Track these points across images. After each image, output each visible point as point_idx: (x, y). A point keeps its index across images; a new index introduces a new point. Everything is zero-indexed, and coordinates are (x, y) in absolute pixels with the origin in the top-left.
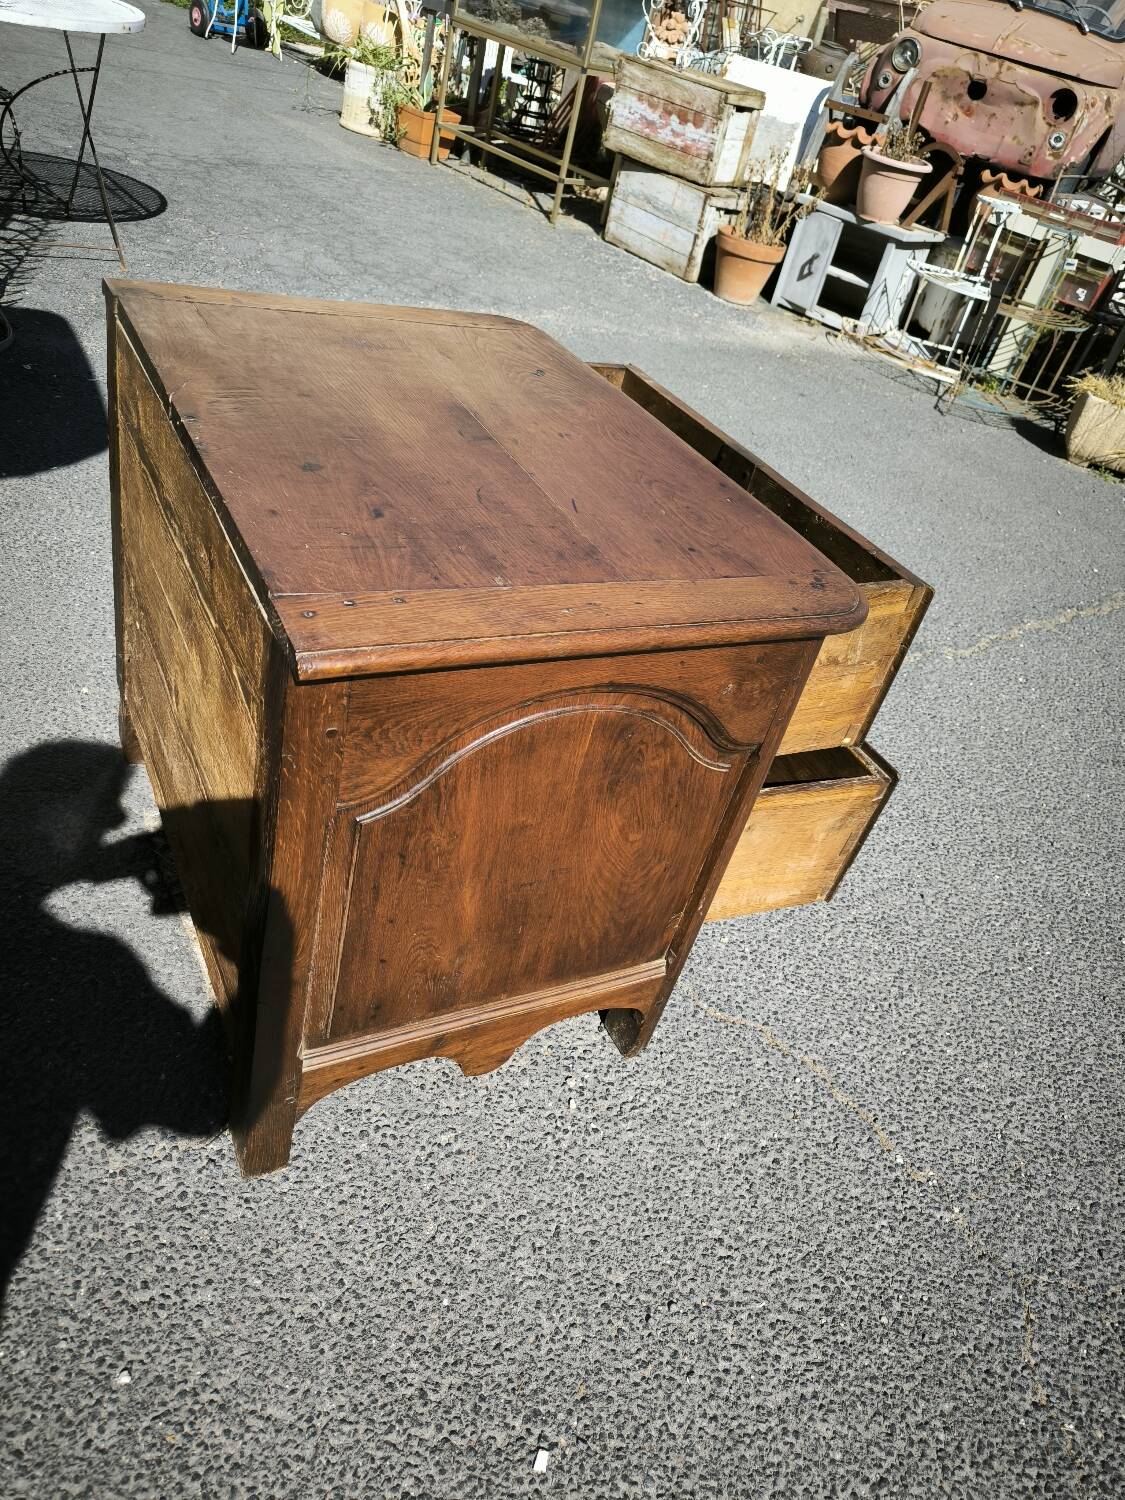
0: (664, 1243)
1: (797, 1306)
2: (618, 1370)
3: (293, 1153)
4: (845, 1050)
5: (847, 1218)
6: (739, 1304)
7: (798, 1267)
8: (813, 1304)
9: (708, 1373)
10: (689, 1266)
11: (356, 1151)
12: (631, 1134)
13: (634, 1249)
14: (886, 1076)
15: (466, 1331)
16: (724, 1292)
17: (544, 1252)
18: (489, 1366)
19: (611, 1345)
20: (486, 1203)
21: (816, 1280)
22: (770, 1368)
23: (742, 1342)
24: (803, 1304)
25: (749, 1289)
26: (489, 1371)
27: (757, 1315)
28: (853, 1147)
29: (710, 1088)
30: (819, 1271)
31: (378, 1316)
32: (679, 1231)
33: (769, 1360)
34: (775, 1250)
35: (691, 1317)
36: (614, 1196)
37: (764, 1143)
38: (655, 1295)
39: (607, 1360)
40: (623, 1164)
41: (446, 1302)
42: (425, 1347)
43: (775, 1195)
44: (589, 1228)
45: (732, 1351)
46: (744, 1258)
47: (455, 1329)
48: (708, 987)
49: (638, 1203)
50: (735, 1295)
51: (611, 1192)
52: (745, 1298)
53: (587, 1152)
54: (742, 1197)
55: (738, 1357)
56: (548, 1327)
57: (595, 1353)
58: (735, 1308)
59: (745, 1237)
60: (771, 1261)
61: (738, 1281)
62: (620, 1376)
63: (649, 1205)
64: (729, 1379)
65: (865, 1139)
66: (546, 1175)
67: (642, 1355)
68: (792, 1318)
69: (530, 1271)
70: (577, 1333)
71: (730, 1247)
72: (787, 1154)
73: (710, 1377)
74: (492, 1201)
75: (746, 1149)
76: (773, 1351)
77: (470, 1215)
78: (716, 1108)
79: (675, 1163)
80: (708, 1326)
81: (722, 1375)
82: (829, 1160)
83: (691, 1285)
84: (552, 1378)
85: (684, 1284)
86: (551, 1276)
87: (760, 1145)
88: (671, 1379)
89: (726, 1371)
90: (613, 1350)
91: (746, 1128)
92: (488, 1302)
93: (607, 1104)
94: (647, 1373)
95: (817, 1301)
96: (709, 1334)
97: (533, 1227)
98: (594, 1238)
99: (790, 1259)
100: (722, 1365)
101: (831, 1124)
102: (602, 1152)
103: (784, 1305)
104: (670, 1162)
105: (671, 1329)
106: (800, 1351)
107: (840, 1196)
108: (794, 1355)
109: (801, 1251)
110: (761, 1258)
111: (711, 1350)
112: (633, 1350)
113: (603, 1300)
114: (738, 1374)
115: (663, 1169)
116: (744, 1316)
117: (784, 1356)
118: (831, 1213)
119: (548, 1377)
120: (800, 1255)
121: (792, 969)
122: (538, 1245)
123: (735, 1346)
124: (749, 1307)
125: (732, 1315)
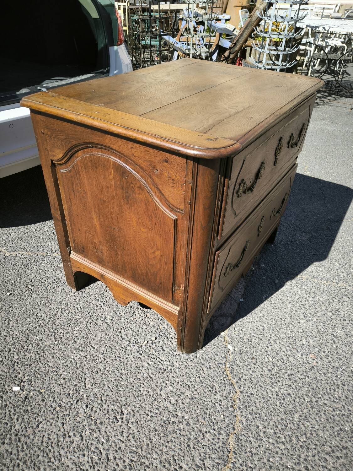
0: (110, 394)
1: (111, 457)
2: (54, 398)
3: (83, 290)
4: (262, 434)
5: (167, 465)
6: (100, 431)
7: (129, 450)
8: (115, 463)
9: (66, 430)
10: (105, 407)
11: (91, 301)
12: (147, 365)
13: (102, 385)
14: (265, 461)
15: (49, 352)
16: (101, 423)
17: (85, 359)
18: (41, 362)
19: (62, 393)
20: (94, 337)
21: (127, 461)
22: (78, 453)
23: (84, 439)
24: (112, 458)
25: (108, 433)
26: (39, 363)
27: (98, 440)
28: (207, 456)
29: (189, 383)
30: (132, 461)
31: (44, 330)
32: (118, 397)
33: (81, 453)
34: (131, 437)
35: (85, 415)
36: (118, 370)
37: (179, 414)
38: (87, 399)
39: (56, 394)
40: (133, 368)
41: (56, 343)
42: (40, 345)
43: (157, 428)
44: (102, 368)
45: (78, 436)
46: (121, 426)
47: (48, 349)
48: (238, 363)
49: (121, 379)
50: (103, 429)
51: (119, 369)
52: (103, 433)
53: (130, 355)
54: (148, 415)
55: (78, 438)
56: (60, 372)
57: (57, 389)
58: (97, 430)
59: (130, 423)
60: (125, 438)
61: (109, 427)
62: (52, 400)
63: (122, 383)
64: (67, 439)
65: (217, 461)
66: (113, 348)
67: (63, 404)
68: (104, 456)
69: (76, 359)
70: (62, 381)
71: (122, 419)
72: (181, 426)
73: (65, 431)
74: (95, 338)
75: (170, 407)
76: (86, 453)
77: (87, 335)
78: (182, 389)
79: (146, 384)
80: (85, 423)
81: (67, 435)
82: (192, 446)
83: (98, 410)
84: (44, 380)
85: (97, 407)
86: (78, 365)
87: (177, 413)
88: (58, 418)
89: (70, 437)
90: (60, 394)
91: (181, 404)
92: (61, 353)
93: (154, 352)
94: (58, 408)
95: (117, 465)
96: (81, 425)
97: (92, 353)
98: (99, 371)
99: (130, 445)
100: (71, 434)
101: (212, 441)
102: (133, 359)
103: (108, 450)
104: (145, 383)
105: (77, 410)
106: (91, 464)
107: (176, 458)
108: (88, 462)
109: (137, 449)
110: (124, 433)
111: (75, 427)
112: (64, 401)
113: (77, 384)
114: (70, 442)
115: (140, 382)
116: (95, 435)
117: (86, 458)
118: (164, 457)
119: (43, 379)
120: (134, 449)
121: (285, 392)
122: (87, 357)
123: (81, 436)
124: (100, 436)
125: (93, 430)
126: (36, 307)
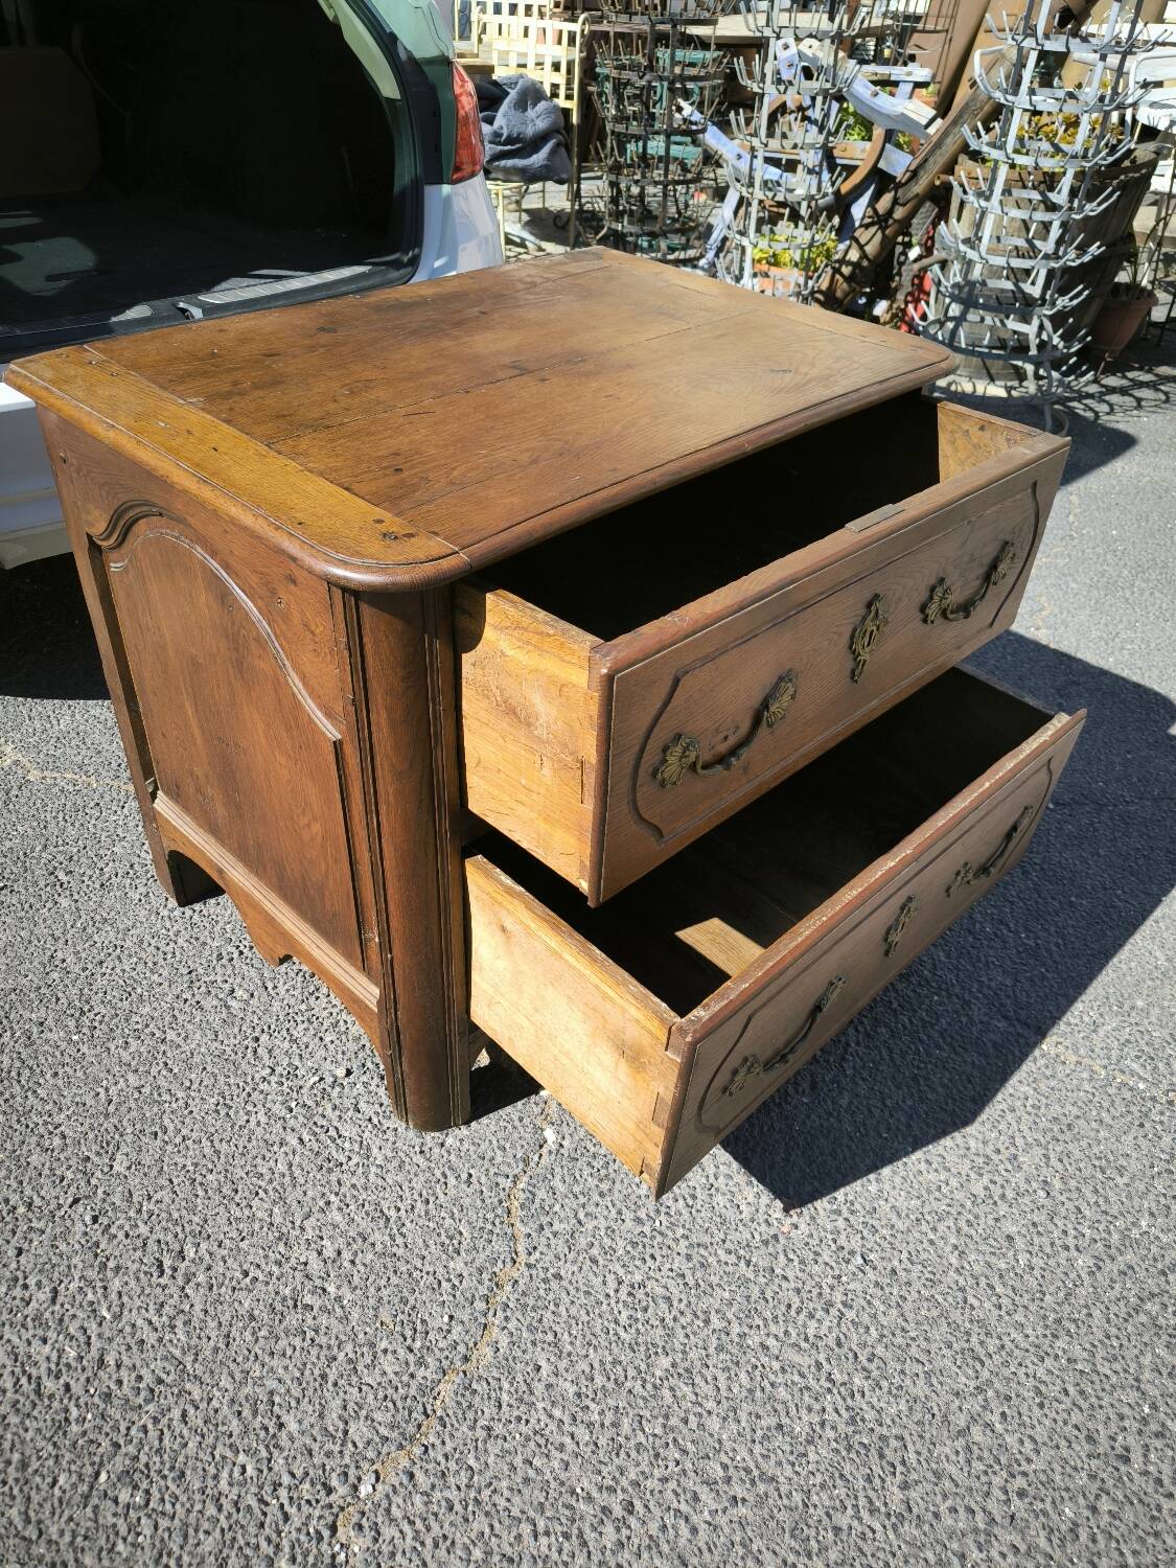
0: (167, 1200)
1: (110, 1359)
2: (21, 1183)
3: (197, 906)
4: (539, 1388)
5: (246, 1413)
6: (105, 1288)
7: (161, 1352)
8: (114, 1377)
9: (22, 1268)
10: (143, 1229)
11: (209, 941)
12: (294, 1142)
13: (154, 1172)
14: (518, 1461)
15: (50, 1059)
16: (118, 1269)
17: (136, 1095)
18: (19, 1082)
19: (46, 1172)
20: (179, 1040)
21: (148, 1379)
22: (31, 1332)
23: (60, 1299)
24: (112, 1363)
25: (125, 1299)
26: (15, 1083)
27: (94, 1311)
28: (363, 1413)
29: (392, 1213)
30: (160, 1381)
31: (58, 999)
32: (184, 1212)
33: (40, 1332)
34: (179, 1323)
35: (83, 1241)
36: (212, 1141)
37: (331, 1289)
38: (104, 1201)
39: (31, 1172)
40: (254, 1142)
41: (75, 1038)
42: (35, 1036)
43: (256, 1313)
44: (171, 1128)
45: (47, 1289)
46: (164, 1288)
47: (51, 1051)
48: (557, 1183)
49: (210, 1166)
50: (116, 1284)
51: (216, 1138)
52: (114, 1296)
53: (260, 1106)
54: (246, 1274)
55: (44, 1295)
56: (60, 1118)
57: (34, 1160)
58: (99, 1284)
59: (192, 1284)
60: (165, 1319)
61: (133, 1283)
62: (15, 1185)
63: (210, 1177)
64: (18, 1292)
65: (384, 1431)
66: (222, 1079)
67: (37, 1201)
68: (94, 1353)
69: (113, 1091)
70: (57, 1141)
71: (175, 1269)
72: (324, 1320)
73: (18, 1269)
74: (182, 1043)
75: (315, 1266)
76: (52, 1335)
77: (165, 1032)
78: (364, 1225)
79: (271, 1193)
80: (76, 1260)
81: (21, 1282)
82: (331, 1378)
83: (121, 1235)
84: (10, 1131)
85: (121, 1227)
86: (111, 1109)
87: (326, 1285)
88: (14, 1233)
89: (26, 1287)
90: (40, 1175)
91: (346, 1264)
92: (79, 1067)
93: (329, 1112)
94: (22, 1210)
95: (120, 1382)
96: (65, 1262)
97: (161, 1082)
98: (160, 1134)
99: (171, 1341)
100: (31, 1281)
101: (392, 1376)
102: (263, 1119)
103: (110, 1340)
104: (270, 1188)
105: (68, 1223)
106: (53, 1366)
107: (277, 1399)
108: (48, 1359)
109: (184, 1353)
110: (167, 1307)
111: (48, 1266)
112: (43, 1193)
113: (92, 1156)
114: (22, 1299)
115: (260, 1183)
116: (90, 1297)
117: (47, 1348)
118: (248, 1390)
119: (11, 1127)
120: (177, 1353)
121: (660, 1291)
122: (143, 1090)
123: (55, 1291)
124: (102, 1300)
125: (90, 1283)
126: (57, 933)
